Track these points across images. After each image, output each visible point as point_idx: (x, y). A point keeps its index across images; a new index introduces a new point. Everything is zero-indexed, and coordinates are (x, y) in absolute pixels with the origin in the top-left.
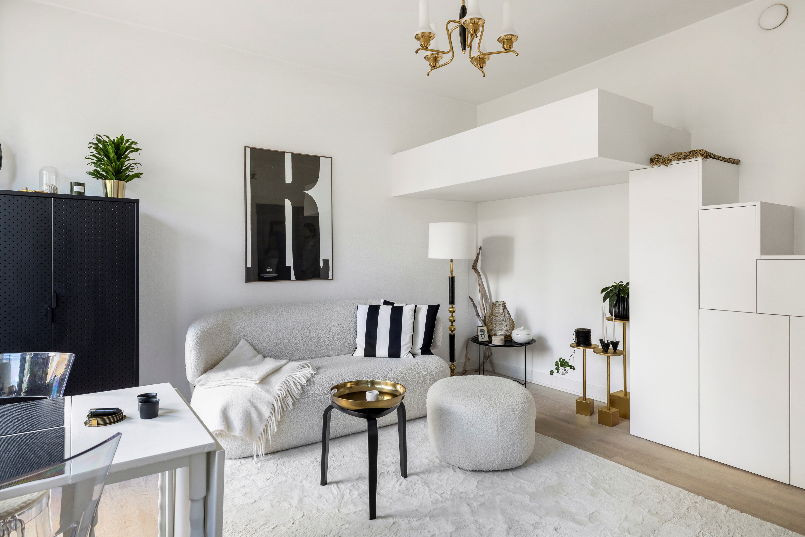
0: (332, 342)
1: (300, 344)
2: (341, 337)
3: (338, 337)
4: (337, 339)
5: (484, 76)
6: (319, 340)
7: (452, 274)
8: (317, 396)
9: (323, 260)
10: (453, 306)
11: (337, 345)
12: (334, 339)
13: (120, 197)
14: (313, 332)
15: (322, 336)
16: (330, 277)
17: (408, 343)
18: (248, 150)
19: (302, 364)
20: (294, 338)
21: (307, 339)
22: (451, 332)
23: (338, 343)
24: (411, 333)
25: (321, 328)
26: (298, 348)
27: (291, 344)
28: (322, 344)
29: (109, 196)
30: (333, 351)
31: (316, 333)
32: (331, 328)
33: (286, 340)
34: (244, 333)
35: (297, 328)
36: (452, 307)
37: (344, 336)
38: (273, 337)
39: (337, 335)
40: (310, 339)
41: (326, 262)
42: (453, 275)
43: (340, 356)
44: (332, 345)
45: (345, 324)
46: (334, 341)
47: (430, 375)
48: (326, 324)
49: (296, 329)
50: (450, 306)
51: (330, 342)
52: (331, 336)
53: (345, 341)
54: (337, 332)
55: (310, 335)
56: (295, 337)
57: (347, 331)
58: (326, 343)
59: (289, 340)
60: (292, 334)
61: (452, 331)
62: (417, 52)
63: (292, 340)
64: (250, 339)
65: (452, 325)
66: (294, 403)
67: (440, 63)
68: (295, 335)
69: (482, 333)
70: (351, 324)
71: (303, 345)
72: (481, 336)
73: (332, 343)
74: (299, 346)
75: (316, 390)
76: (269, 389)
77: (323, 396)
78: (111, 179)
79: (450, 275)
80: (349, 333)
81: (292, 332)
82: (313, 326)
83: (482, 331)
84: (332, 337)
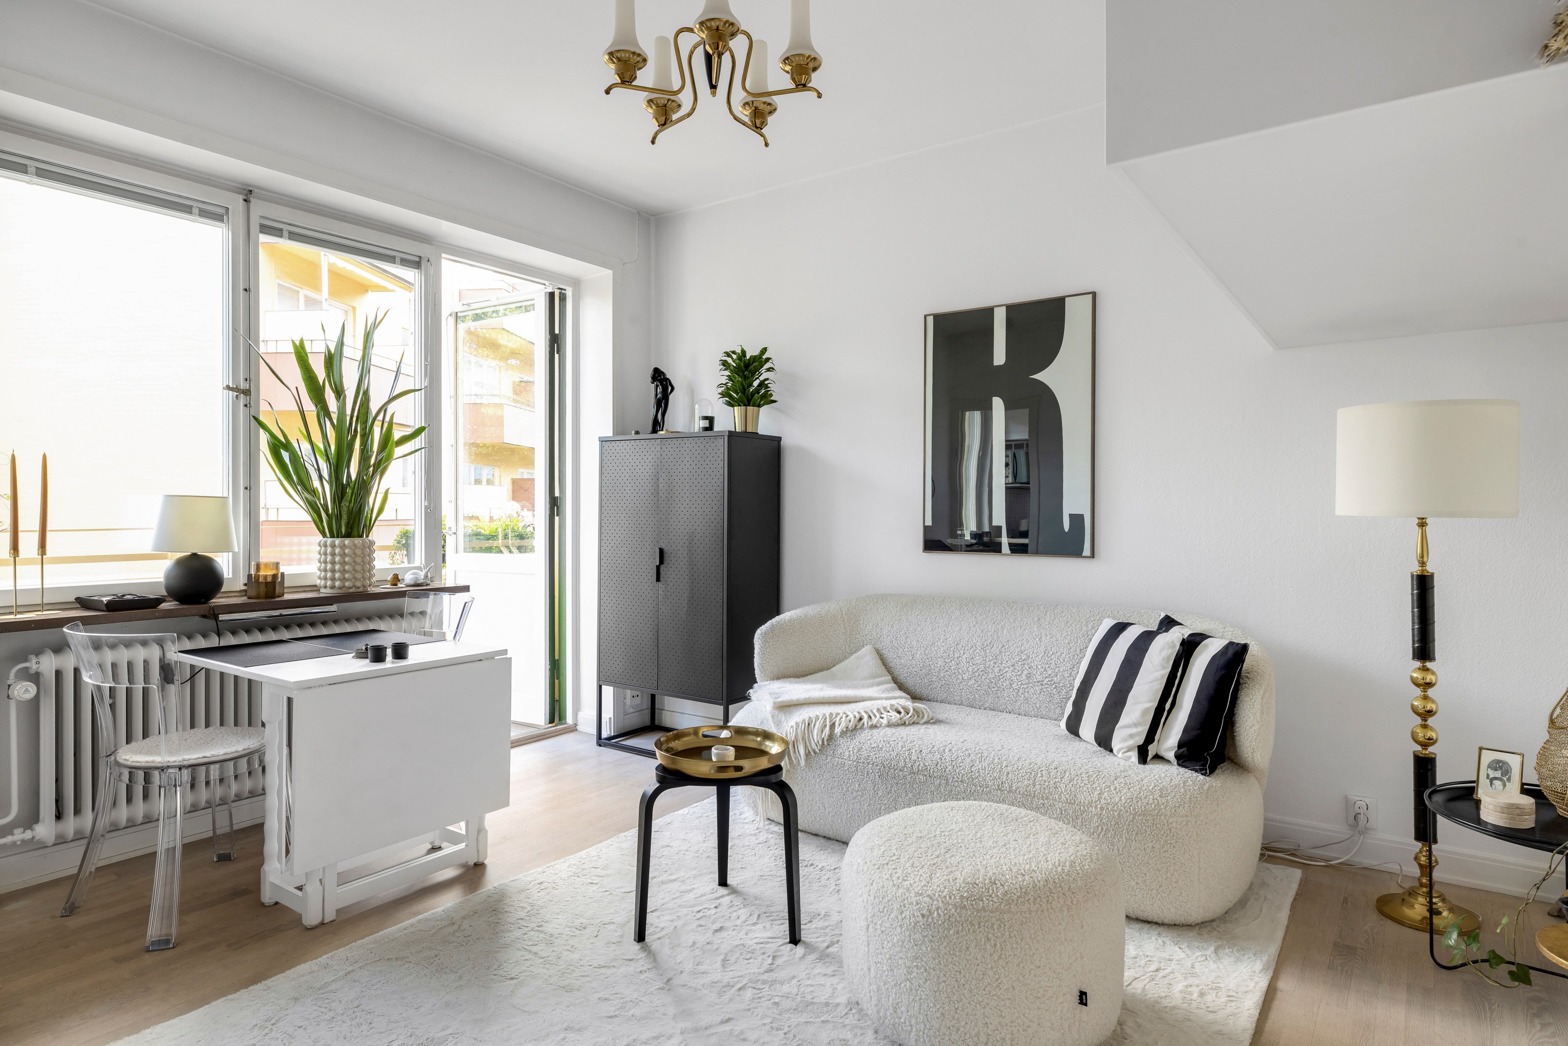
0: (1025, 686)
1: (964, 675)
2: (1047, 680)
3: (1040, 678)
4: (1038, 682)
6: (999, 676)
7: (1423, 564)
9: (1071, 515)
10: (1429, 665)
11: (1038, 695)
12: (1031, 681)
13: (749, 430)
14: (991, 658)
15: (1007, 669)
16: (1087, 551)
17: (1136, 725)
18: (930, 320)
20: (953, 662)
21: (976, 669)
22: (1419, 748)
23: (1038, 692)
24: (1150, 701)
25: (1009, 653)
26: (958, 681)
27: (947, 671)
28: (1005, 684)
29: (737, 431)
30: (1028, 707)
31: (995, 661)
32: (1031, 656)
33: (940, 662)
34: (878, 636)
35: (964, 645)
36: (1425, 669)
37: (1055, 679)
38: (920, 652)
39: (1039, 673)
40: (982, 671)
41: (1077, 520)
42: (1430, 568)
44: (1026, 694)
45: (1063, 655)
46: (1031, 685)
48: (1023, 647)
49: (960, 646)
50: (1418, 664)
51: (1022, 686)
52: (1026, 672)
53: (1055, 690)
54: (1039, 667)
55: (984, 662)
56: (956, 659)
57: (1064, 671)
58: (1014, 686)
59: (944, 663)
60: (952, 653)
61: (1425, 745)
63: (950, 664)
64: (884, 647)
65: (1425, 727)
66: (808, 755)
68: (956, 655)
69: (1498, 774)
70: (1076, 657)
71: (968, 679)
72: (1491, 784)
73: (1027, 688)
74: (961, 678)
75: (850, 749)
76: (783, 721)
77: (855, 763)
78: (739, 405)
79: (1416, 569)
80: (1066, 675)
81: (952, 649)
82: (995, 646)
83: (1501, 768)
84: (1029, 676)
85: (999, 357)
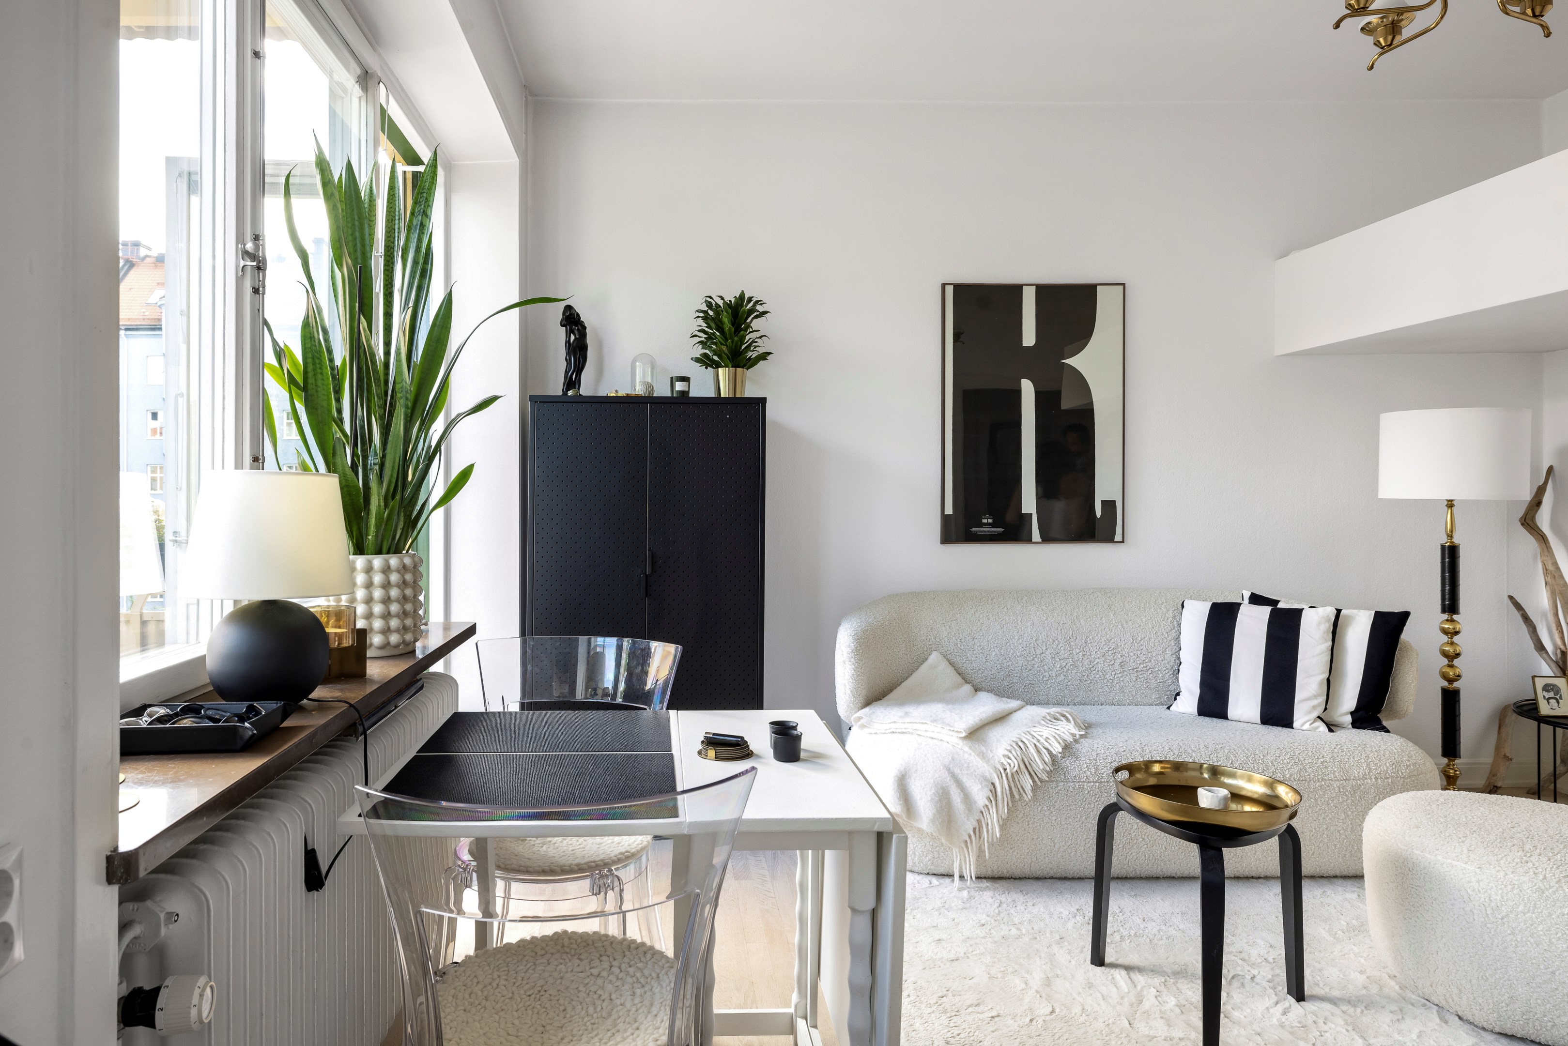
0: (1120, 675)
1: (1050, 672)
2: (1142, 666)
3: (1134, 665)
4: (1133, 669)
5: (1548, 35)
6: (1090, 668)
7: (1450, 536)
8: (1084, 782)
9: (1103, 502)
10: (1455, 617)
11: (1133, 683)
12: (1126, 669)
13: (738, 395)
14: (1078, 651)
15: (1097, 660)
16: (1118, 537)
17: (1315, 697)
18: (950, 290)
19: (1053, 713)
20: (1036, 659)
21: (1064, 664)
22: (1445, 684)
23: (1134, 679)
25: (1096, 644)
26: (1045, 679)
27: (1030, 670)
28: (1098, 676)
29: (722, 396)
30: (1124, 696)
31: (1084, 653)
32: (1119, 644)
33: (1021, 662)
34: (938, 640)
35: (1044, 640)
36: (1452, 621)
37: (1150, 664)
38: (994, 653)
39: (1132, 660)
40: (1071, 665)
41: (1109, 506)
42: (1456, 540)
43: (1139, 706)
44: (1122, 683)
45: (1152, 640)
46: (1125, 673)
47: (1376, 779)
48: (1108, 636)
49: (1040, 641)
50: (1446, 616)
51: (1117, 676)
52: (1118, 661)
53: (1151, 675)
54: (1132, 654)
55: (1071, 656)
56: (1039, 656)
57: (1157, 655)
58: (1107, 676)
59: (1026, 662)
60: (1033, 650)
61: (1451, 681)
62: (1337, 26)
63: (1033, 662)
64: (949, 652)
65: (1451, 666)
66: (1035, 788)
67: (1406, 33)
68: (1038, 652)
69: (1551, 694)
70: (1165, 640)
71: (1056, 676)
72: (1548, 703)
73: (1121, 677)
74: (1047, 676)
75: (1084, 770)
76: (985, 751)
77: (1097, 784)
78: (726, 366)
79: (1444, 540)
80: (1160, 659)
81: (1032, 645)
82: (1078, 637)
83: (1552, 689)
84: (1122, 665)
85: (1029, 338)
